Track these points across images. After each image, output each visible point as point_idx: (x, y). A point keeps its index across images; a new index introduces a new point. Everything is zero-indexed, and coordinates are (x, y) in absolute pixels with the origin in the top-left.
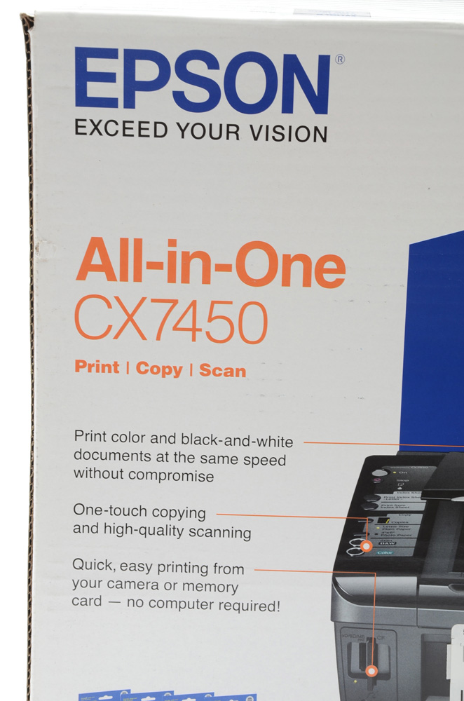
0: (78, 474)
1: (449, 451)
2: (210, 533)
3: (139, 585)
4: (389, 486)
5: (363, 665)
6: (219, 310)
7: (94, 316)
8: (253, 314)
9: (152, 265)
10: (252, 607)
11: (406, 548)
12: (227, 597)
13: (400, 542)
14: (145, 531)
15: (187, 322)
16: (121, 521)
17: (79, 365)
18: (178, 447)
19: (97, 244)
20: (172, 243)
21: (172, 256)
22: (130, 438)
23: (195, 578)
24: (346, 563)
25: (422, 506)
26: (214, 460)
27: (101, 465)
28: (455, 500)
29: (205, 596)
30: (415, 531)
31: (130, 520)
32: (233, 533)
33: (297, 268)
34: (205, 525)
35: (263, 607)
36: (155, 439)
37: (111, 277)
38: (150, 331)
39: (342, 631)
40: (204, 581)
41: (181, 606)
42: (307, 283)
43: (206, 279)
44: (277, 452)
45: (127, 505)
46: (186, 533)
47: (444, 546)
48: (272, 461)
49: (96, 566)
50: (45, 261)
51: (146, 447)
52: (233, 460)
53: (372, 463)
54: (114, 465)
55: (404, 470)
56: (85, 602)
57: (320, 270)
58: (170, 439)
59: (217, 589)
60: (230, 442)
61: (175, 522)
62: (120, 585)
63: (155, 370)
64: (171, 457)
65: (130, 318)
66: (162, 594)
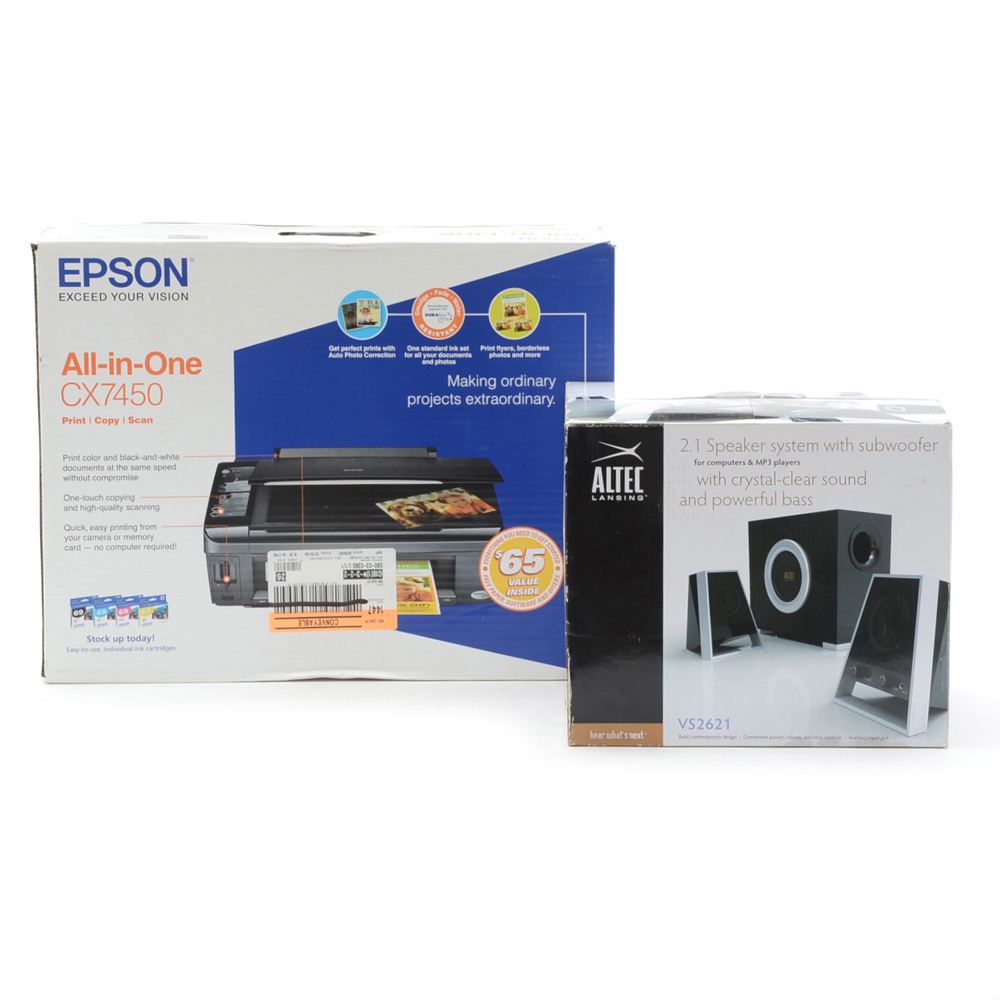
0: (66, 479)
1: (261, 458)
2: (137, 508)
3: (100, 538)
4: (231, 478)
5: (222, 576)
6: (137, 388)
7: (73, 394)
8: (155, 390)
9: (101, 366)
10: (162, 547)
11: (242, 511)
12: (148, 542)
13: (238, 508)
14: (103, 509)
15: (121, 395)
16: (89, 503)
17: (65, 420)
18: (119, 462)
19: (72, 356)
20: (111, 354)
21: (111, 361)
22: (93, 458)
23: (131, 532)
24: (211, 521)
25: (249, 488)
26: (138, 468)
27: (78, 474)
28: (266, 484)
29: (136, 542)
30: (246, 502)
31: (95, 503)
32: (149, 508)
33: (177, 365)
34: (134, 504)
35: (167, 547)
36: (106, 458)
37: (80, 373)
38: (102, 401)
39: (210, 558)
40: (135, 534)
41: (123, 548)
42: (182, 372)
43: (130, 372)
44: (171, 463)
45: (92, 495)
47: (262, 509)
48: (169, 468)
49: (77, 528)
50: (45, 366)
51: (101, 462)
52: (148, 468)
53: (221, 466)
54: (84, 473)
55: (238, 469)
56: (72, 549)
57: (189, 366)
58: (114, 458)
59: (142, 538)
60: (146, 458)
61: (118, 503)
62: (90, 538)
63: (105, 421)
64: (115, 468)
65: (91, 394)
66: (113, 543)
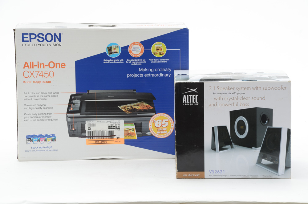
0: (25, 100)
1: (84, 93)
2: (46, 108)
3: (35, 117)
4: (75, 99)
5: (72, 128)
6: (46, 72)
7: (26, 74)
8: (51, 73)
9: (35, 66)
10: (54, 120)
11: (78, 109)
12: (50, 118)
13: (77, 108)
14: (36, 108)
15: (41, 74)
16: (32, 107)
17: (24, 82)
18: (41, 94)
19: (26, 63)
20: (38, 62)
21: (38, 64)
22: (33, 93)
23: (44, 115)
24: (69, 112)
25: (80, 102)
26: (46, 96)
27: (28, 98)
28: (85, 101)
29: (46, 118)
30: (79, 106)
31: (33, 107)
32: (50, 108)
33: (58, 65)
34: (45, 107)
35: (55, 120)
36: (37, 93)
37: (29, 68)
38: (35, 76)
39: (68, 123)
40: (46, 116)
41: (42, 120)
42: (60, 67)
43: (44, 68)
44: (56, 94)
45: (33, 104)
46: (43, 108)
47: (84, 108)
48: (56, 96)
49: (28, 114)
50: (18, 66)
51: (35, 95)
52: (50, 96)
53: (72, 96)
54: (30, 98)
55: (77, 96)
56: (27, 120)
57: (62, 66)
58: (39, 93)
59: (48, 117)
60: (49, 93)
61: (41, 107)
62: (32, 117)
63: (36, 82)
64: (40, 96)
65: (32, 74)
66: (39, 119)
